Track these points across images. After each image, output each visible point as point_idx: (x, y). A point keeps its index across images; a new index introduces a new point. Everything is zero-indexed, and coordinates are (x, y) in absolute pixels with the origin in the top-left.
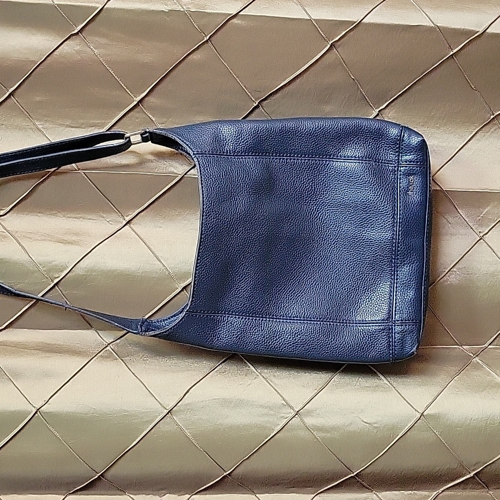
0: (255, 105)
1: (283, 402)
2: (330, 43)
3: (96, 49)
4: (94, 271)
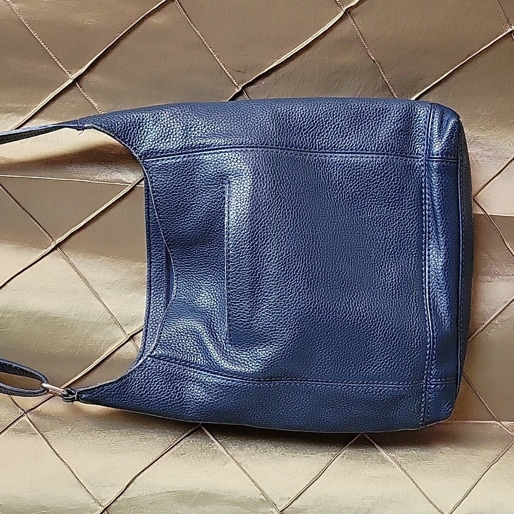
0: (238, 91)
1: (262, 497)
2: (344, 9)
3: (14, 3)
4: (9, 313)
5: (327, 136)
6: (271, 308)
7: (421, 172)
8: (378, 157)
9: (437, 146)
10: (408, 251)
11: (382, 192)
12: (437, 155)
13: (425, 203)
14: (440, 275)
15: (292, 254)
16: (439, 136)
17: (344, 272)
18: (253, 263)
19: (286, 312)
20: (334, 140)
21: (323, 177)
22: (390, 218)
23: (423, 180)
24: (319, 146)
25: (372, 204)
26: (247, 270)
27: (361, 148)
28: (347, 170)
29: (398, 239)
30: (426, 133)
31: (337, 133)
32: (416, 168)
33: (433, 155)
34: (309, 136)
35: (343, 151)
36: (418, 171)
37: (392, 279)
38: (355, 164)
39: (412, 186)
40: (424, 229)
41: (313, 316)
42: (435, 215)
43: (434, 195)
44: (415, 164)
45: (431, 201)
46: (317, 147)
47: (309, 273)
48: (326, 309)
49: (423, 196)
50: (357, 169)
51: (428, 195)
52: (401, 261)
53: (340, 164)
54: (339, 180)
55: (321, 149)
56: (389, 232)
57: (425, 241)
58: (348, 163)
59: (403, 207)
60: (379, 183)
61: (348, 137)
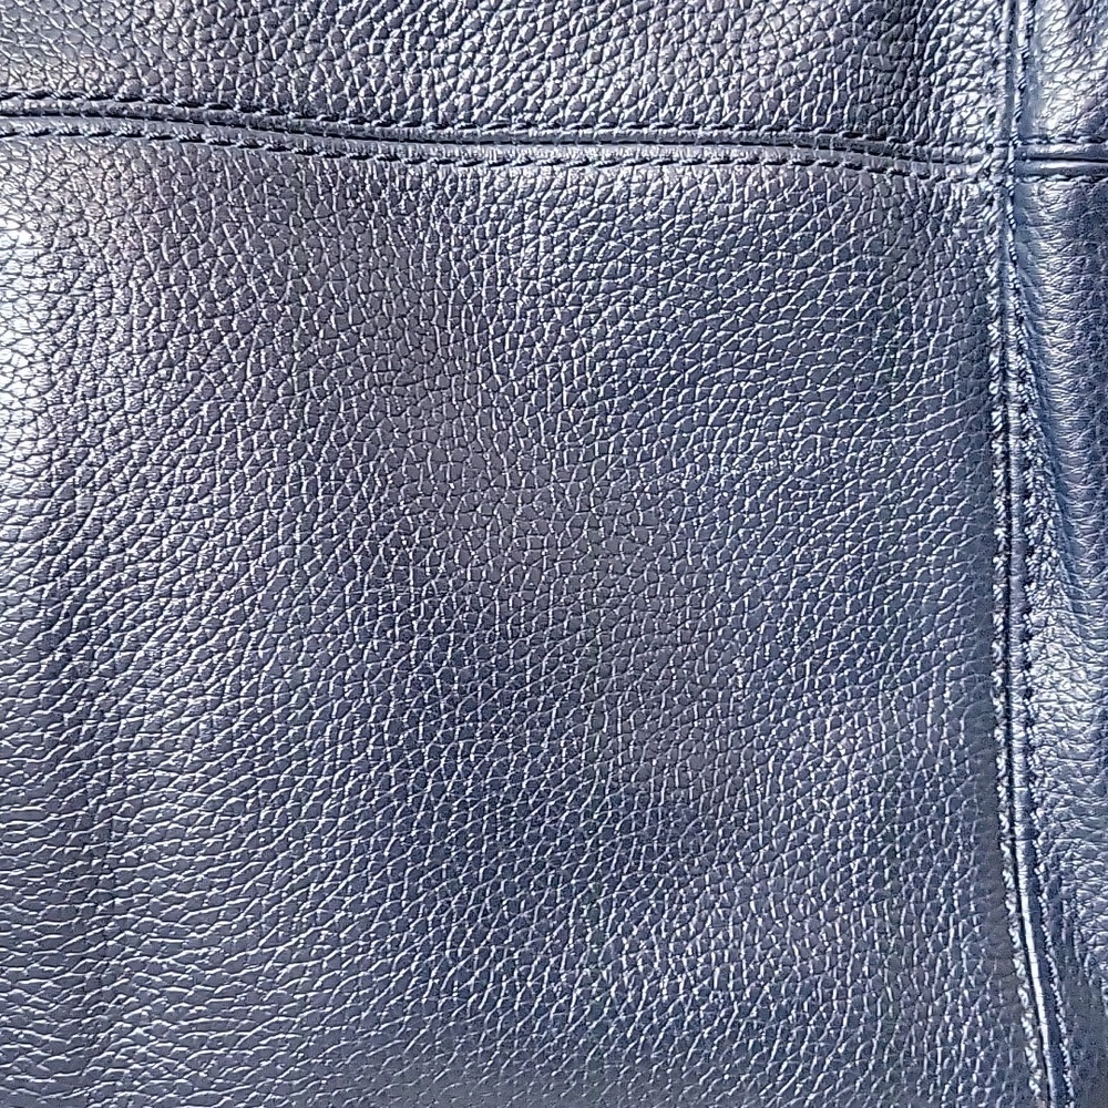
5: (476, 51)
6: (179, 1015)
7: (981, 234)
8: (755, 161)
9: (1066, 94)
10: (921, 650)
11: (784, 345)
12: (1069, 138)
13: (1004, 398)
14: (1089, 765)
15: (287, 712)
16: (1078, 37)
17: (587, 790)
18: (65, 774)
19: (262, 1036)
20: (515, 69)
21: (465, 271)
22: (824, 479)
23: (992, 276)
24: (435, 104)
25: (731, 408)
26: (31, 816)
27: (663, 114)
28: (591, 231)
29: (867, 587)
30: (1004, 26)
31: (533, 34)
32: (957, 212)
33: (1046, 140)
34: (380, 50)
35: (569, 131)
36: (964, 227)
37: (844, 804)
38: (633, 202)
39: (936, 310)
40: (1000, 532)
41: (416, 1050)
42: (1056, 455)
43: (1054, 352)
44: (948, 192)
45: (1039, 387)
46: (427, 113)
47: (390, 816)
48: (491, 1003)
49: (994, 359)
50: (644, 227)
51: (1020, 351)
52: (886, 703)
53: (552, 204)
54: (550, 287)
55: (445, 125)
56: (823, 555)
57: (1007, 592)
58: (598, 193)
59: (888, 422)
60: (761, 298)
61: (589, 53)
